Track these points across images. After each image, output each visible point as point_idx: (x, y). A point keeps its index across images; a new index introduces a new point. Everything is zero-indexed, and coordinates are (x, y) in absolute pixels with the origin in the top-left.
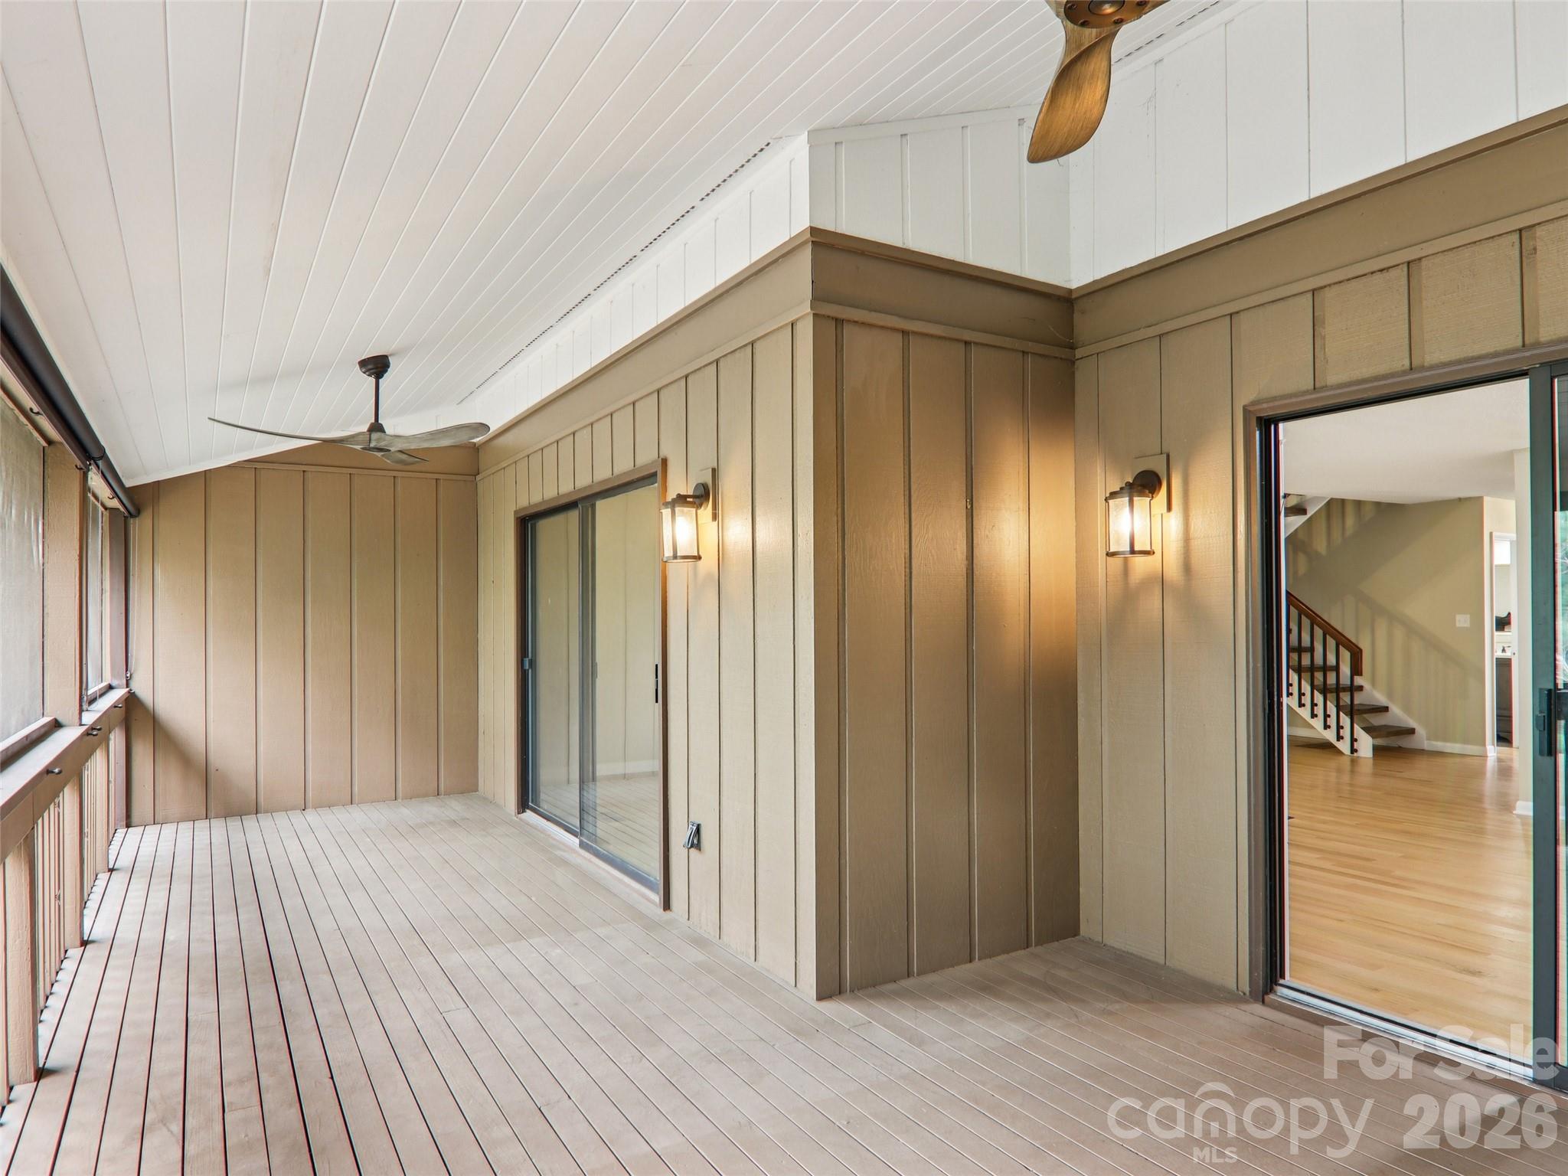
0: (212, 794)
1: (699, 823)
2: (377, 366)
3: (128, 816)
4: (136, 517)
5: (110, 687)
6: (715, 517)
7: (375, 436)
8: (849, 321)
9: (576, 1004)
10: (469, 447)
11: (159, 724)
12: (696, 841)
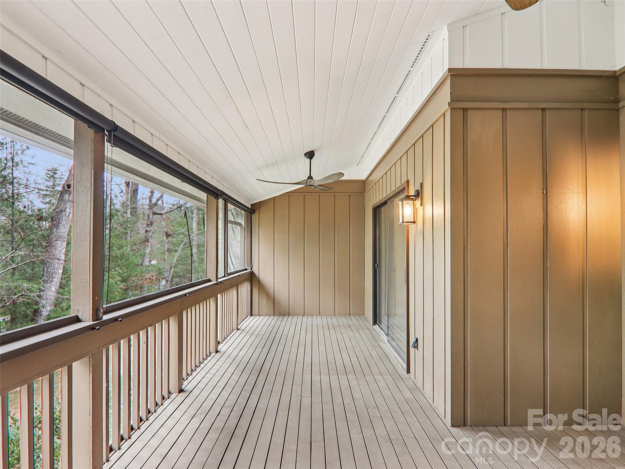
0: (275, 306)
1: (418, 337)
2: (310, 155)
3: (251, 312)
4: (254, 213)
5: (246, 269)
6: (422, 204)
7: (309, 180)
8: (471, 109)
9: (349, 405)
10: (361, 182)
11: (260, 282)
12: (416, 346)
